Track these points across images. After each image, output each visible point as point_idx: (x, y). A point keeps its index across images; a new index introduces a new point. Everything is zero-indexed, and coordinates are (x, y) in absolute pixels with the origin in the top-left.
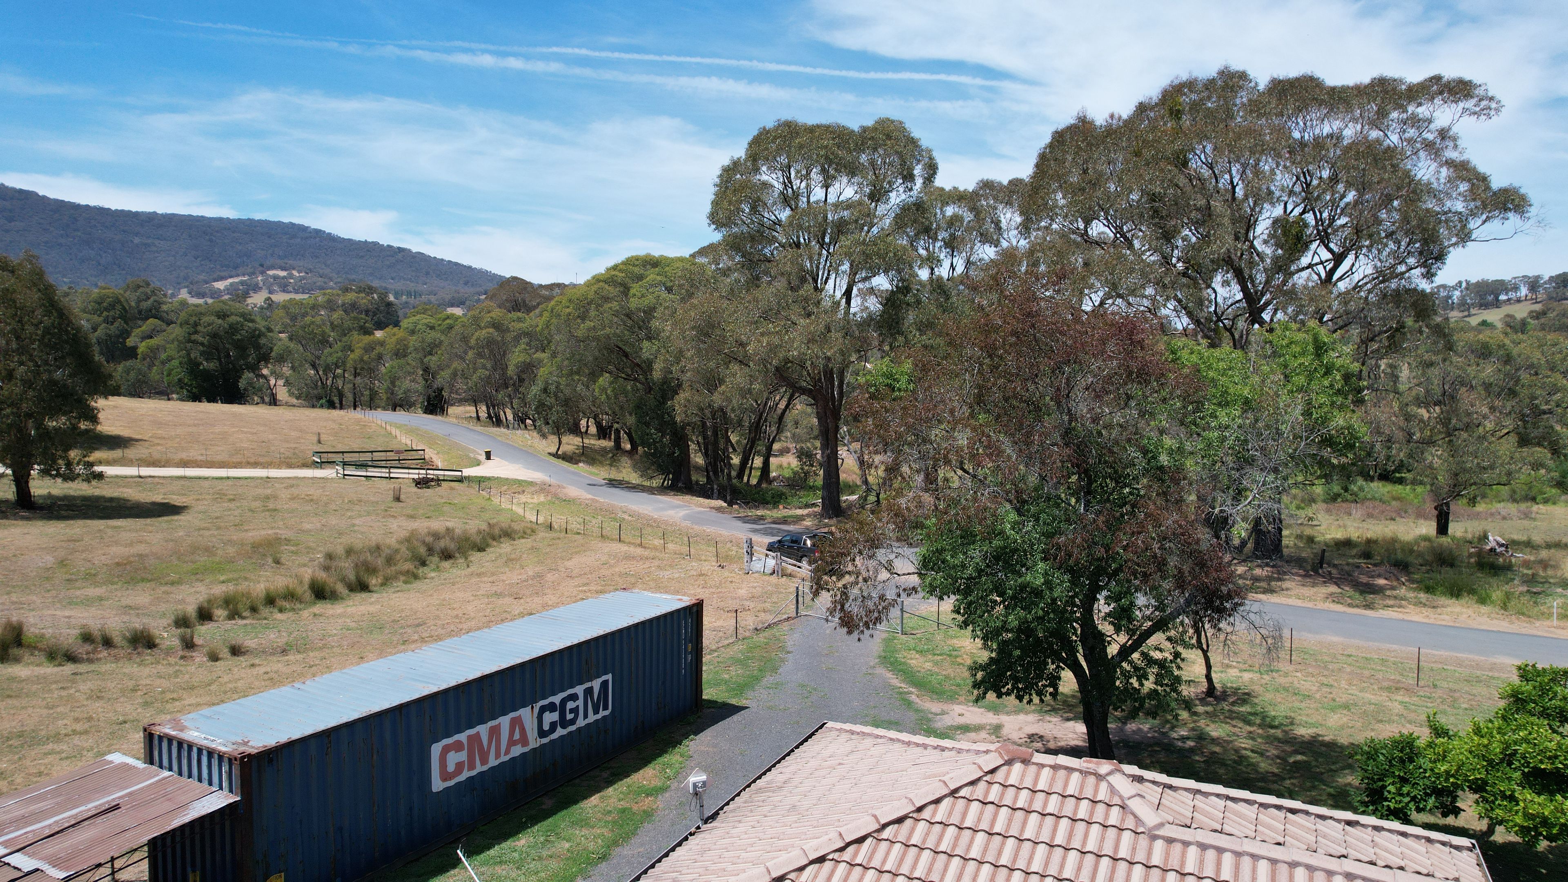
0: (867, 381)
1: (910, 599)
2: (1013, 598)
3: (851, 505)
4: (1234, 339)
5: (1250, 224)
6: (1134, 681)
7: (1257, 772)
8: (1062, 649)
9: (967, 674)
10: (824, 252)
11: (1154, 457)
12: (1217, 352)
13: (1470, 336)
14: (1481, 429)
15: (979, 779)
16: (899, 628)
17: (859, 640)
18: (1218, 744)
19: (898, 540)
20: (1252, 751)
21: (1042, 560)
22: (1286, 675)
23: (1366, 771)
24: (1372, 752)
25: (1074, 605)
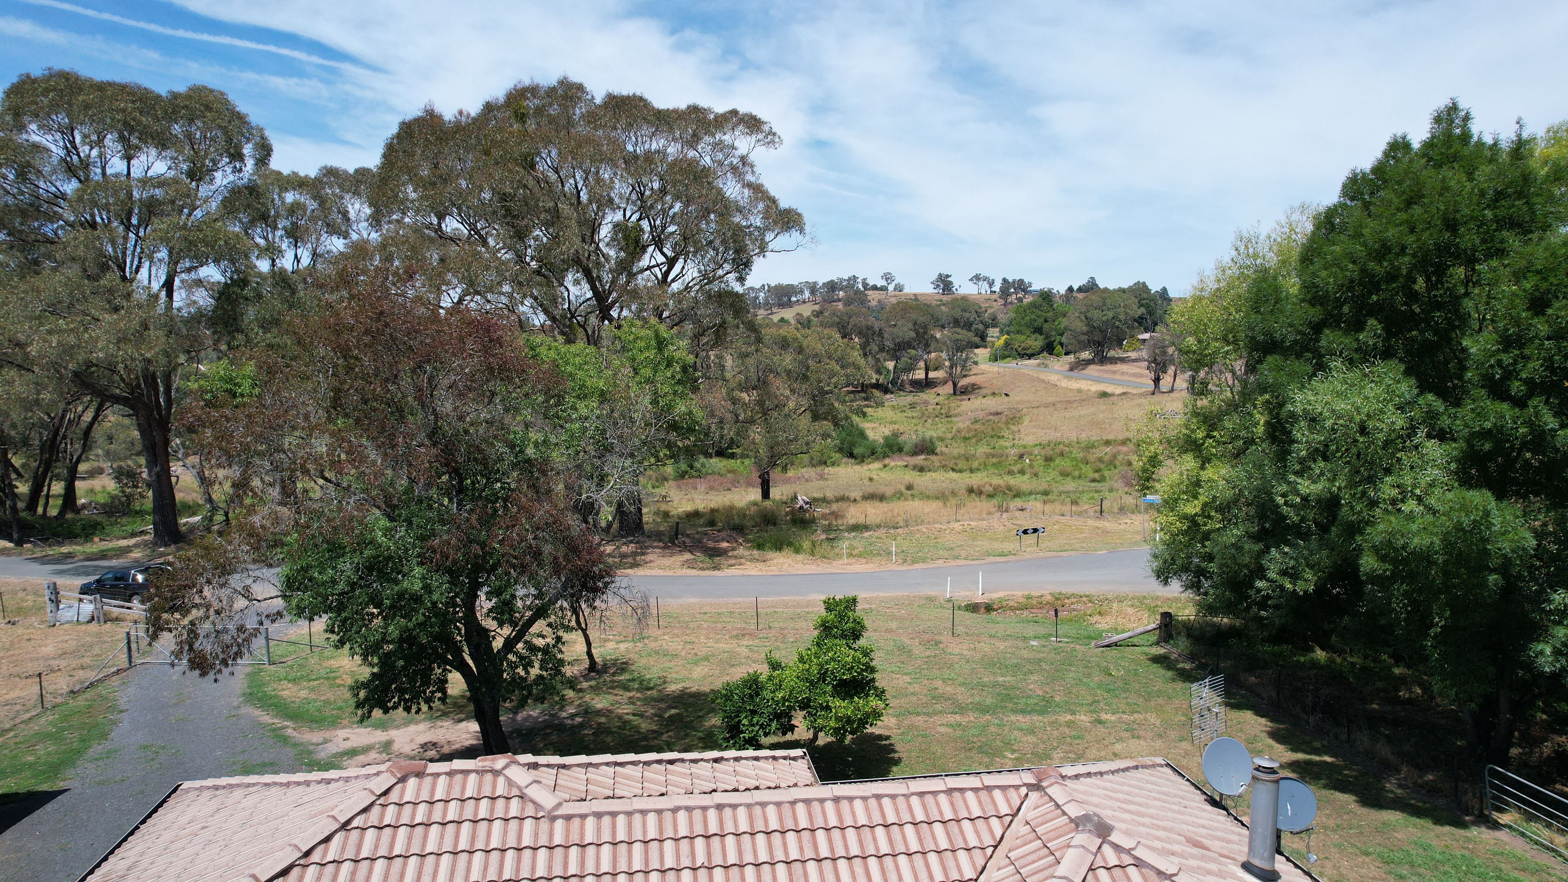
0: (201, 387)
1: (276, 625)
2: (392, 607)
3: (192, 528)
4: (587, 335)
5: (594, 228)
6: (521, 671)
7: (639, 732)
8: (447, 651)
9: (348, 695)
10: (132, 235)
11: (522, 451)
12: (573, 348)
13: (773, 330)
14: (786, 408)
15: (372, 804)
16: (265, 659)
17: (216, 681)
18: (603, 716)
19: (255, 561)
20: (634, 715)
21: (418, 564)
22: (656, 639)
23: (725, 711)
24: (727, 694)
25: (455, 605)
